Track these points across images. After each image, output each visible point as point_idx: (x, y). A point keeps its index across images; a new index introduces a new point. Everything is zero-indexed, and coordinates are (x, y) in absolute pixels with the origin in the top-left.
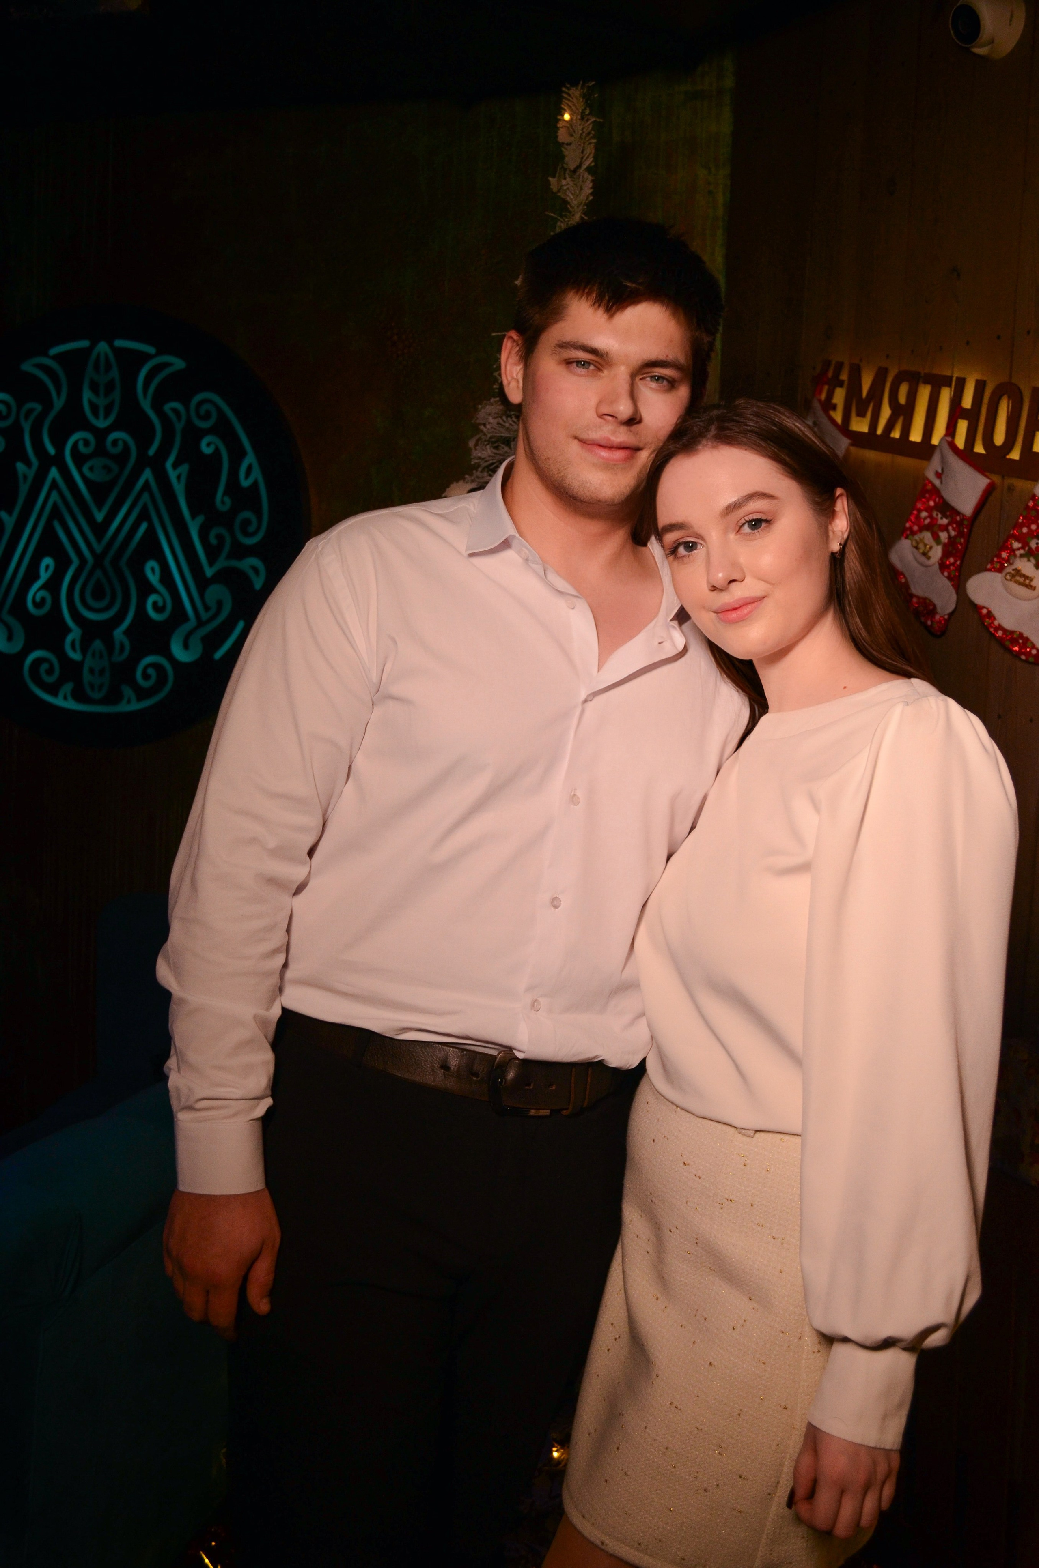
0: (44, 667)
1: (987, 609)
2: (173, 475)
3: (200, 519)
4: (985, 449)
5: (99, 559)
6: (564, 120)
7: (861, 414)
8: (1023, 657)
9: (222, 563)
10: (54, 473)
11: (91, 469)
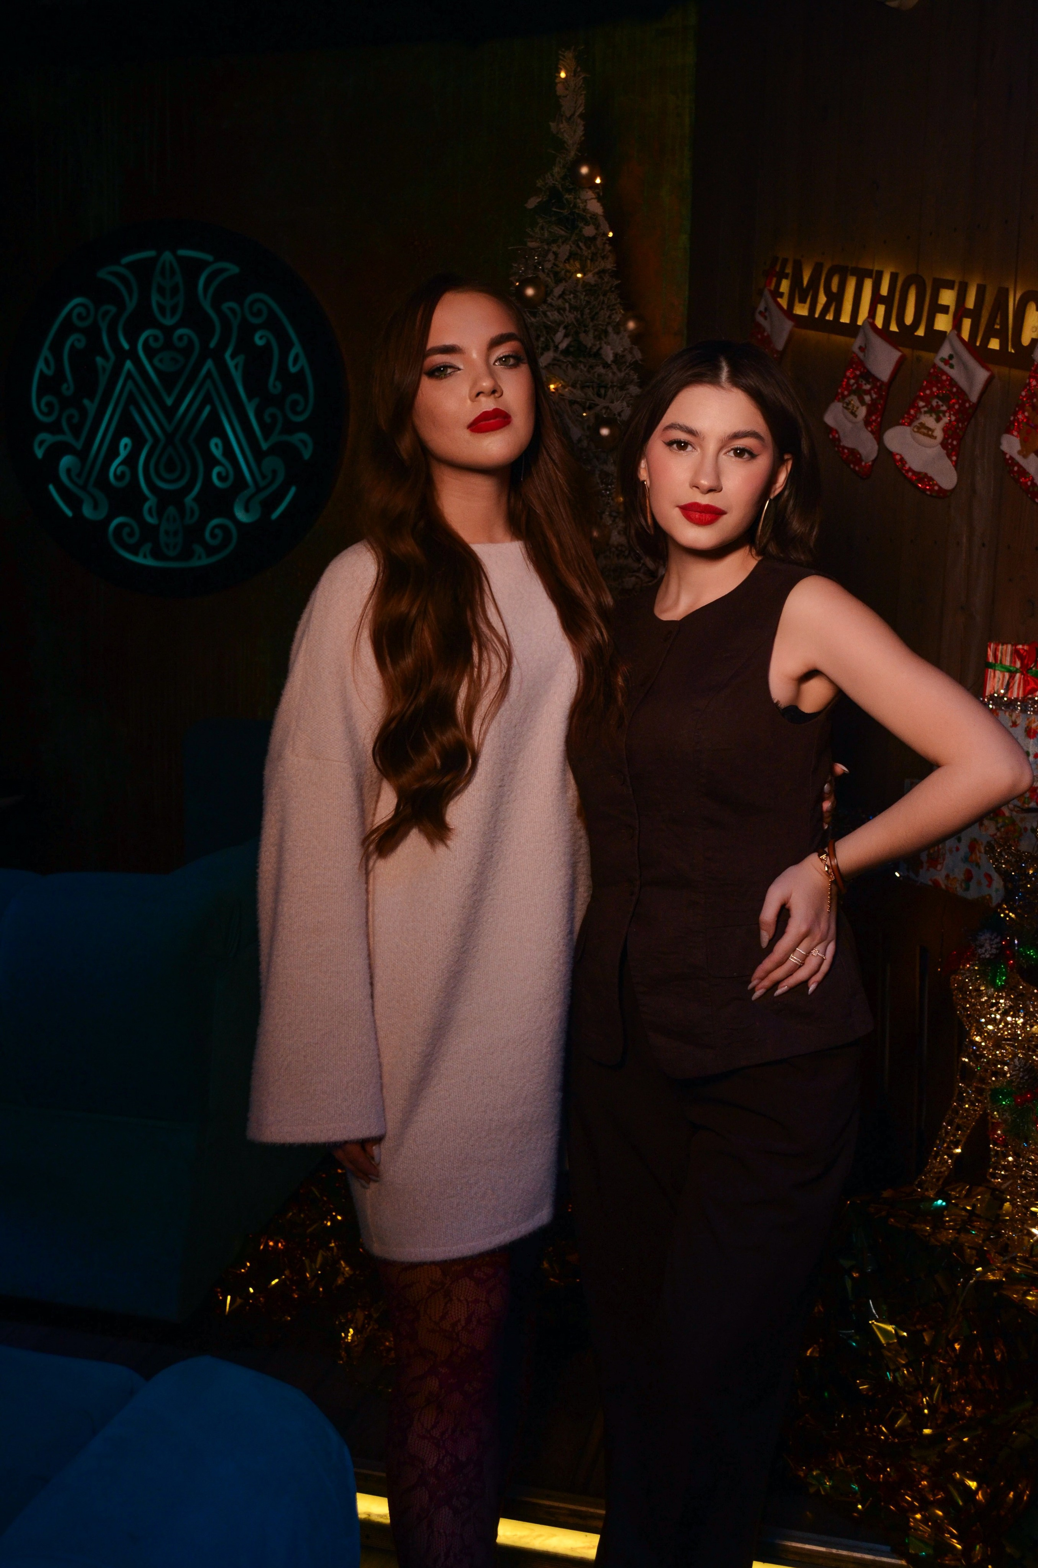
0: (126, 530)
1: (901, 455)
2: (231, 364)
3: (256, 401)
4: (898, 328)
5: (170, 438)
6: (560, 77)
7: (803, 301)
8: (928, 493)
9: (275, 438)
10: (129, 365)
11: (161, 361)
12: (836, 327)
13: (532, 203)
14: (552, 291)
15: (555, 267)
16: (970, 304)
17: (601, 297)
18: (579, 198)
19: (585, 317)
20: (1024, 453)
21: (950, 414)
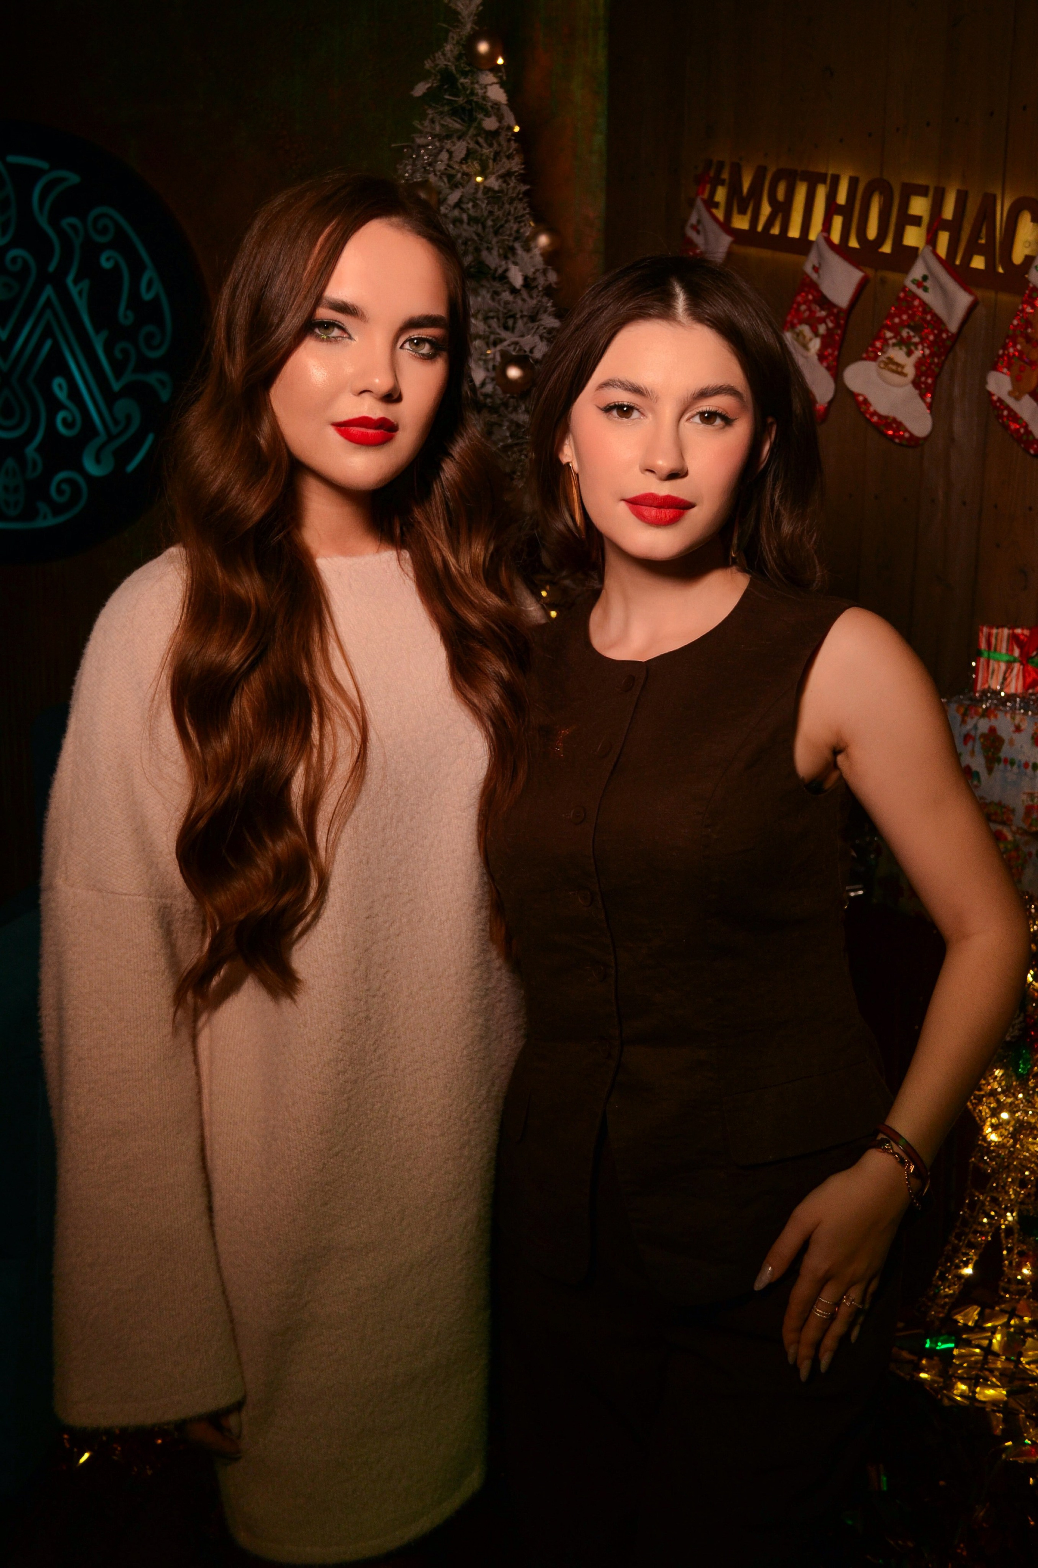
1: (864, 396)
2: (74, 291)
3: (104, 334)
4: (859, 243)
7: (742, 211)
8: (897, 441)
9: (128, 377)
12: (783, 242)
13: (420, 89)
14: (445, 199)
15: (449, 169)
16: (948, 213)
17: (507, 206)
18: (477, 82)
19: (487, 230)
20: (1016, 394)
21: (924, 347)
